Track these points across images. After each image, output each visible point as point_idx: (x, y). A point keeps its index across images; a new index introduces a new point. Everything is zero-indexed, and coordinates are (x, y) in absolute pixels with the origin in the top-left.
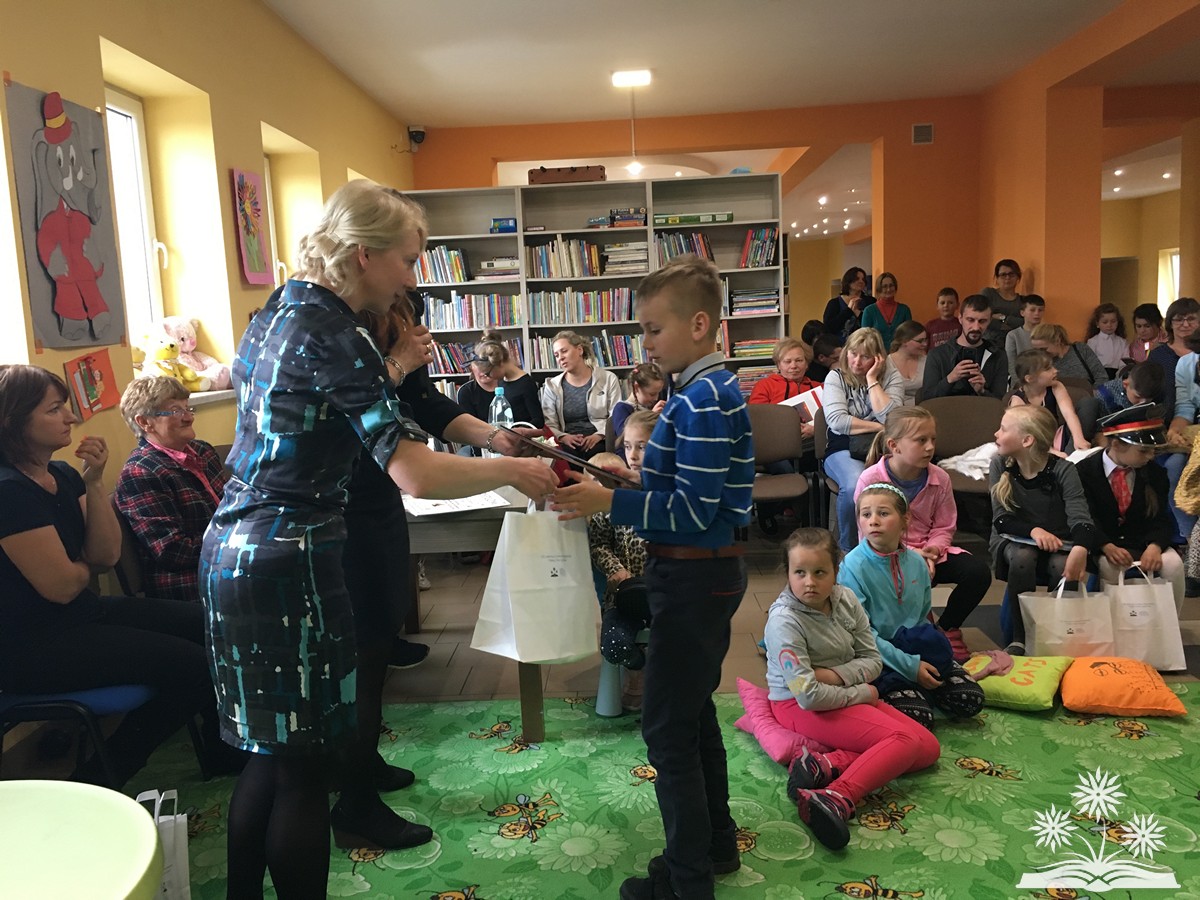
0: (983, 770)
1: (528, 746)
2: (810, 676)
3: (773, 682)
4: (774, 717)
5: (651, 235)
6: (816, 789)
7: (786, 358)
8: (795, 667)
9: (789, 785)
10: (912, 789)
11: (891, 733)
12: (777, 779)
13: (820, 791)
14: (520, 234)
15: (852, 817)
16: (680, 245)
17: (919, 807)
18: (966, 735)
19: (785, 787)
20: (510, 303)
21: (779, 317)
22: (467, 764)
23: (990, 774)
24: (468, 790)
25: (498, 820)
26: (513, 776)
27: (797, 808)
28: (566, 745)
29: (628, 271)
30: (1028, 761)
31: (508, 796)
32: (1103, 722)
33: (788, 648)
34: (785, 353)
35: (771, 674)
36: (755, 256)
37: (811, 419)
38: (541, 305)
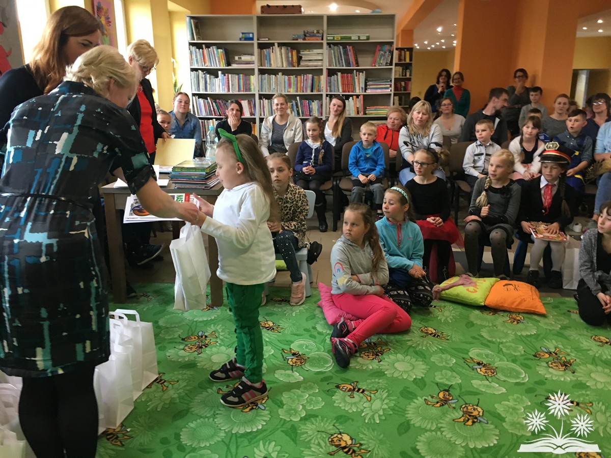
0: (432, 334)
13: (341, 339)
15: (356, 351)
20: (249, 80)
23: (434, 336)
38: (265, 82)
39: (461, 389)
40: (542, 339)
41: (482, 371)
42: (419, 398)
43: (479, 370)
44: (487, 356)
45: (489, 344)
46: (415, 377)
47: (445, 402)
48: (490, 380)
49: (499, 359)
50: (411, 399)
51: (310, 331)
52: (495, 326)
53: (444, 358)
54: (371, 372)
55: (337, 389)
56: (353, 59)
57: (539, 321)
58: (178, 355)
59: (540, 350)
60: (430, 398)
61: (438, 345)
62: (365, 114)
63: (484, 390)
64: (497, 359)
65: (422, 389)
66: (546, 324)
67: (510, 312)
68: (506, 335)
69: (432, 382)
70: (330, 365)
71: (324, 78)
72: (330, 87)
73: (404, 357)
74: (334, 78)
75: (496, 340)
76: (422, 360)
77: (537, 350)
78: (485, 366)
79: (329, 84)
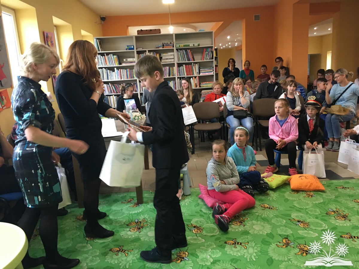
0: (267, 208)
1: (138, 205)
2: (219, 182)
3: (209, 184)
4: (209, 194)
5: (175, 50)
6: (220, 214)
7: (215, 87)
8: (215, 179)
9: (213, 214)
10: (247, 214)
11: (241, 198)
12: (210, 212)
13: (221, 215)
14: (135, 50)
15: (230, 222)
16: (184, 53)
17: (249, 218)
18: (263, 198)
19: (212, 214)
21: (213, 75)
22: (121, 211)
23: (269, 209)
24: (121, 218)
25: (130, 227)
26: (134, 214)
27: (215, 220)
28: (150, 204)
29: (168, 61)
30: (280, 205)
31: (133, 219)
32: (302, 193)
33: (213, 174)
34: (214, 86)
35: (208, 182)
36: (206, 56)
37: (222, 106)
39: (294, 237)
40: (327, 204)
41: (301, 225)
42: (273, 244)
43: (300, 225)
44: (301, 217)
45: (300, 210)
46: (266, 232)
47: (287, 244)
48: (307, 229)
49: (308, 218)
50: (269, 245)
51: (199, 213)
52: (300, 199)
53: (279, 220)
54: (241, 233)
55: (225, 244)
56: (191, 57)
57: (322, 195)
58: (127, 234)
59: (328, 210)
60: (279, 244)
61: (273, 213)
62: (200, 87)
63: (306, 236)
64: (307, 218)
65: (273, 239)
66: (326, 196)
67: (305, 191)
68: (308, 204)
69: (276, 234)
70: (217, 231)
71: (175, 68)
72: (180, 73)
73: (257, 222)
74: (181, 68)
75: (303, 208)
76: (266, 222)
77: (326, 210)
78: (302, 222)
79: (179, 71)
